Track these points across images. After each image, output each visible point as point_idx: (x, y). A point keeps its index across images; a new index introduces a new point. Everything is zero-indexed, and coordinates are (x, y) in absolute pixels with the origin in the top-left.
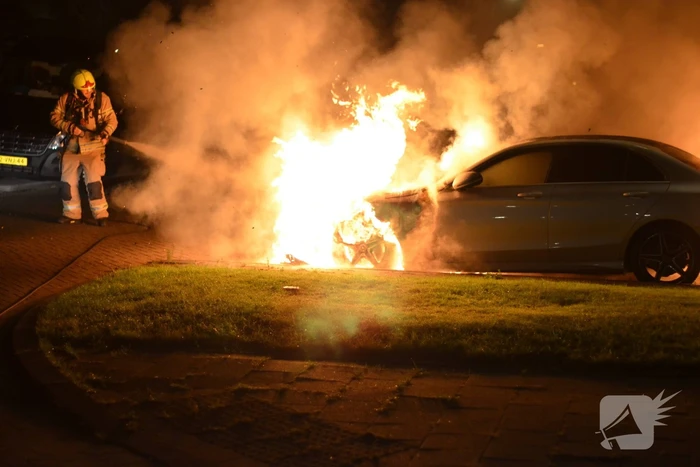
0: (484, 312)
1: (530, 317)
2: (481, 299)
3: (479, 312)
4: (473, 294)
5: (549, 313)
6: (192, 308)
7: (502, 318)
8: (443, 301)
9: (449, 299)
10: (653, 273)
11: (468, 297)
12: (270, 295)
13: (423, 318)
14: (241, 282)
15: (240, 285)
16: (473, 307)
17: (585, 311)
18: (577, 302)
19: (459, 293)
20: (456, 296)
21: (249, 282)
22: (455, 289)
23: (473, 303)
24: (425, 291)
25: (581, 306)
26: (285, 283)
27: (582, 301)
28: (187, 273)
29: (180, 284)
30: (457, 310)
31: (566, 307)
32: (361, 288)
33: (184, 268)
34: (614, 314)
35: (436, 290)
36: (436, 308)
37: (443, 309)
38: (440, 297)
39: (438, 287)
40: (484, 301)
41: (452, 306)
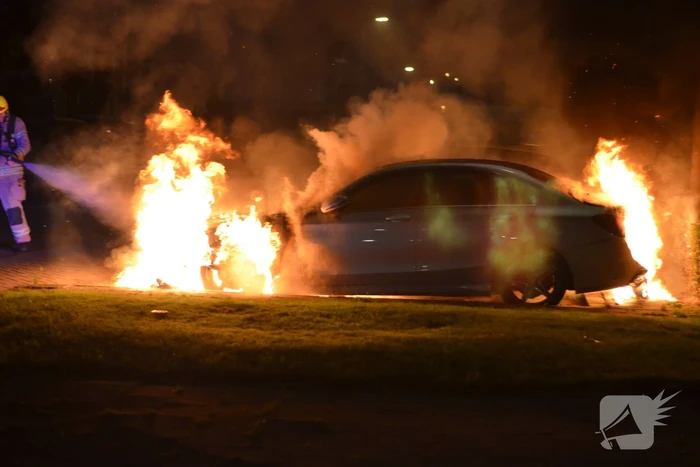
0: (352, 335)
1: (398, 340)
2: (349, 322)
3: (348, 335)
4: (341, 317)
5: (415, 336)
6: (59, 333)
7: (370, 340)
8: (312, 324)
9: (318, 322)
10: (519, 295)
11: (336, 320)
12: (138, 319)
13: (292, 341)
14: (108, 306)
15: (108, 309)
16: (341, 331)
17: (453, 333)
18: (444, 325)
19: (328, 316)
20: (325, 319)
21: (117, 306)
22: (323, 312)
23: (342, 327)
24: (293, 314)
25: (448, 328)
26: (153, 307)
27: (450, 323)
28: (54, 297)
29: (46, 309)
30: (325, 333)
31: (434, 330)
32: (230, 312)
33: (50, 293)
34: (480, 336)
35: (305, 313)
36: (305, 332)
37: (312, 332)
38: (308, 320)
39: (306, 310)
40: (352, 324)
41: (321, 330)
